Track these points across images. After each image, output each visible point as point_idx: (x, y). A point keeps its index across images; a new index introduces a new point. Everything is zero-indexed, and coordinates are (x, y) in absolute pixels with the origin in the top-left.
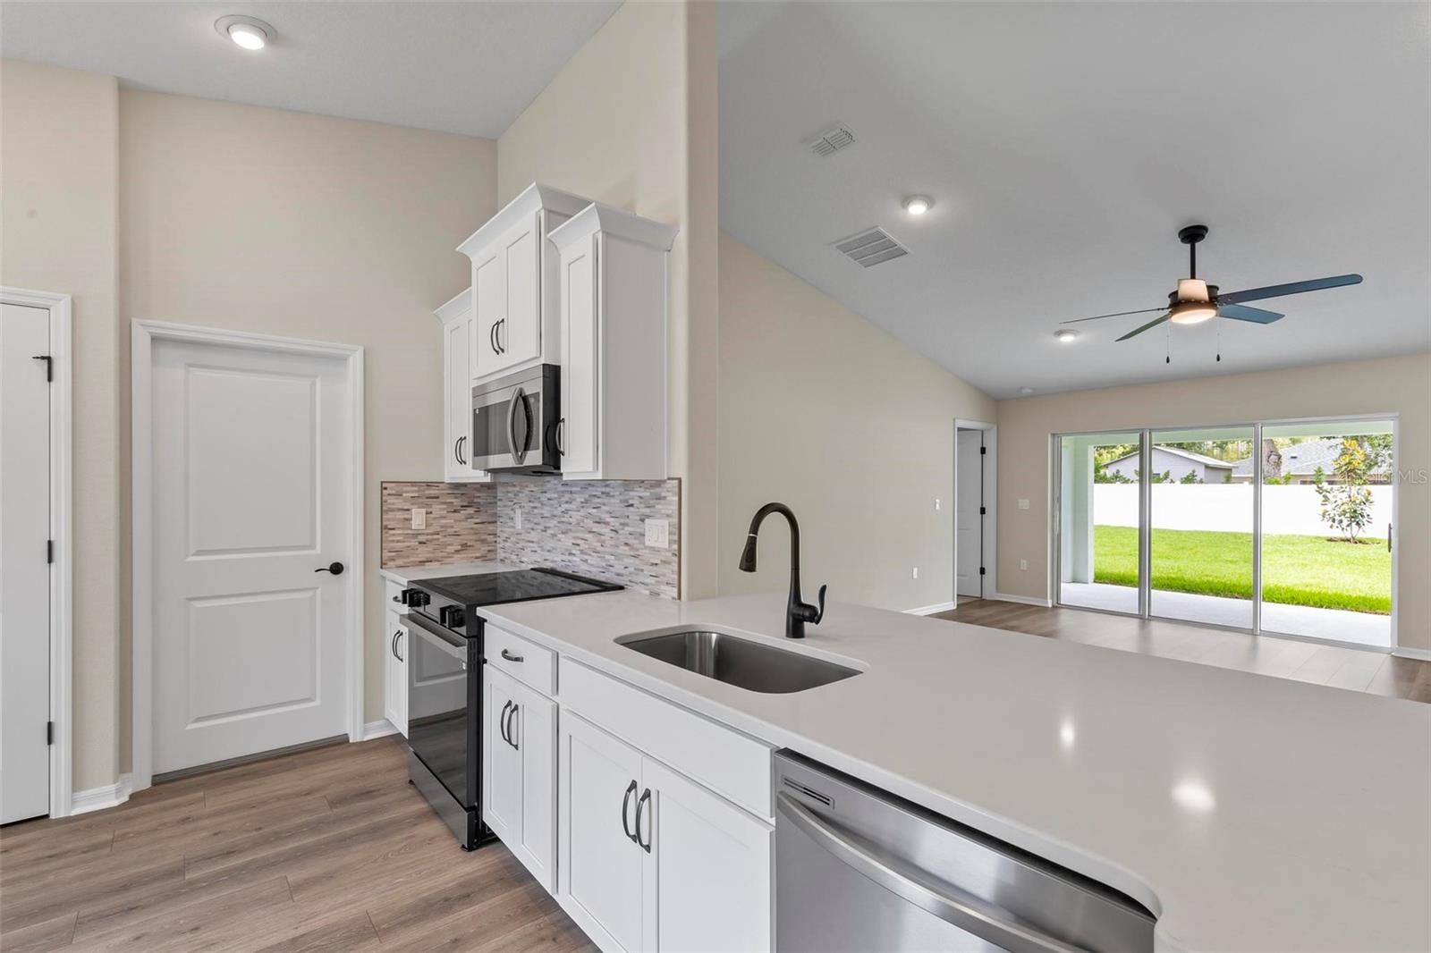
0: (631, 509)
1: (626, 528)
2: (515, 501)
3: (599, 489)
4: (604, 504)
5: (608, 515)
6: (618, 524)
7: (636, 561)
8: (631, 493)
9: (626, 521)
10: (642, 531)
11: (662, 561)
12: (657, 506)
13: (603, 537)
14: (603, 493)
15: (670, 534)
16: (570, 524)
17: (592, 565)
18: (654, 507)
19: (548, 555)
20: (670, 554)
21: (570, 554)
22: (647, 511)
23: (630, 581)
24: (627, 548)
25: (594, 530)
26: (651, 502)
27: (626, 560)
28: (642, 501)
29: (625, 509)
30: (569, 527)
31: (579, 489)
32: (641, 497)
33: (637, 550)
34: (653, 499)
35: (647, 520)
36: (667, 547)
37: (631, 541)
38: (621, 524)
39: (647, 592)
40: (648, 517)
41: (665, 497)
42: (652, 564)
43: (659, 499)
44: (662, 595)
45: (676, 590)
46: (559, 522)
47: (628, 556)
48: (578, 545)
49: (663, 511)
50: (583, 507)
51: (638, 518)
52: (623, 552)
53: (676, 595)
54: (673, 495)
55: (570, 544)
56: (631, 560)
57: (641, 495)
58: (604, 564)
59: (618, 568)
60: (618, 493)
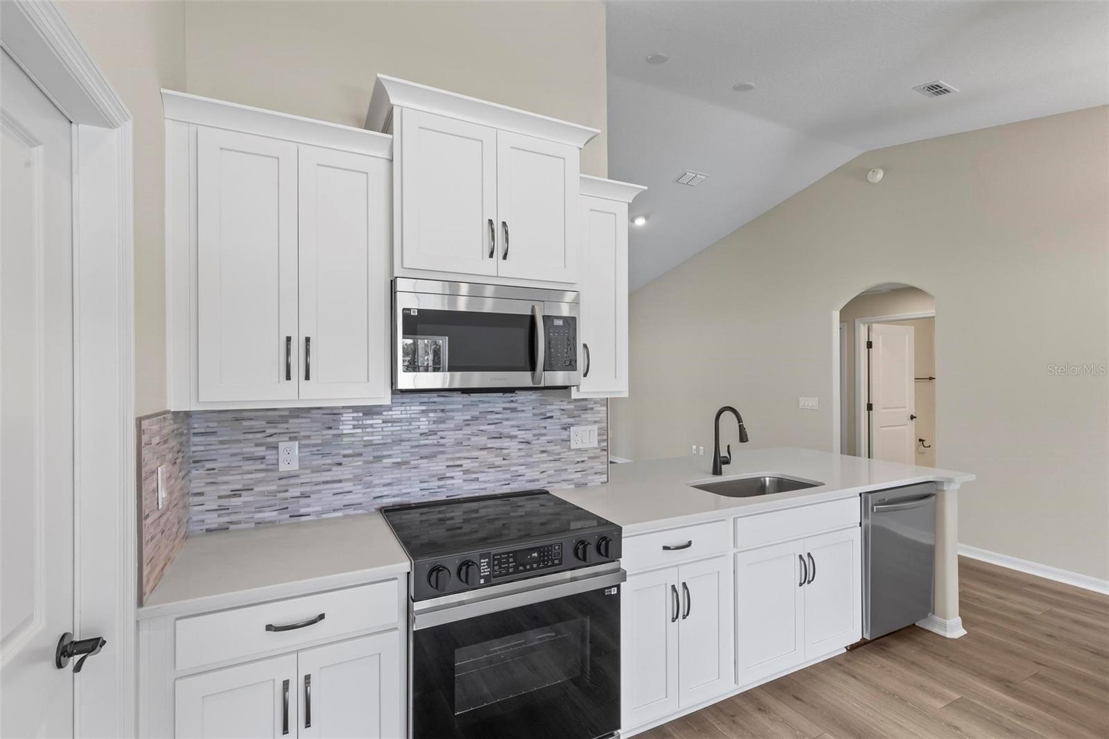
0: (549, 420)
1: (543, 439)
2: (270, 431)
3: (497, 405)
4: (508, 419)
5: (517, 429)
6: (531, 435)
7: (558, 464)
8: (549, 407)
9: (543, 431)
10: (565, 437)
11: (589, 458)
12: (583, 416)
13: (505, 451)
14: (504, 409)
15: (599, 435)
16: (443, 445)
17: (485, 482)
18: (580, 416)
19: (386, 490)
20: (599, 450)
21: (440, 479)
22: (571, 420)
23: (549, 483)
24: (545, 455)
25: (489, 446)
26: (575, 412)
27: (542, 466)
28: (563, 412)
29: (542, 421)
30: (441, 449)
31: (461, 406)
32: (563, 410)
33: (559, 454)
34: (578, 410)
35: (571, 428)
36: (596, 445)
37: (550, 448)
38: (534, 435)
39: (573, 486)
40: (572, 425)
41: (592, 408)
42: (578, 462)
43: (586, 410)
44: (589, 484)
45: (606, 476)
46: (413, 447)
47: (546, 462)
48: (461, 466)
49: (590, 419)
50: (468, 425)
51: (559, 427)
52: (537, 460)
53: (606, 480)
54: (602, 406)
55: (444, 467)
56: (551, 464)
57: (562, 407)
58: (508, 476)
59: (531, 474)
60: (531, 408)
